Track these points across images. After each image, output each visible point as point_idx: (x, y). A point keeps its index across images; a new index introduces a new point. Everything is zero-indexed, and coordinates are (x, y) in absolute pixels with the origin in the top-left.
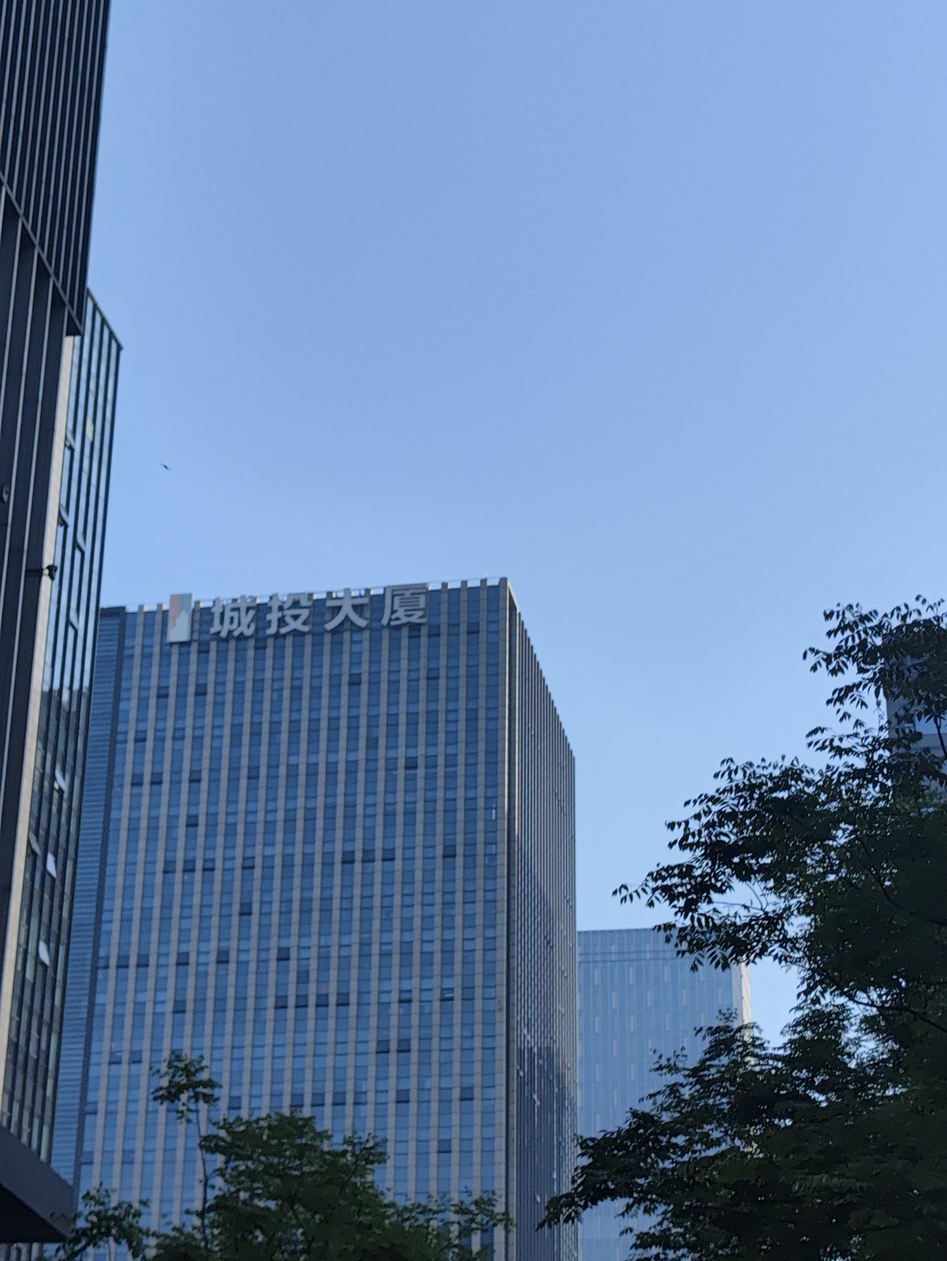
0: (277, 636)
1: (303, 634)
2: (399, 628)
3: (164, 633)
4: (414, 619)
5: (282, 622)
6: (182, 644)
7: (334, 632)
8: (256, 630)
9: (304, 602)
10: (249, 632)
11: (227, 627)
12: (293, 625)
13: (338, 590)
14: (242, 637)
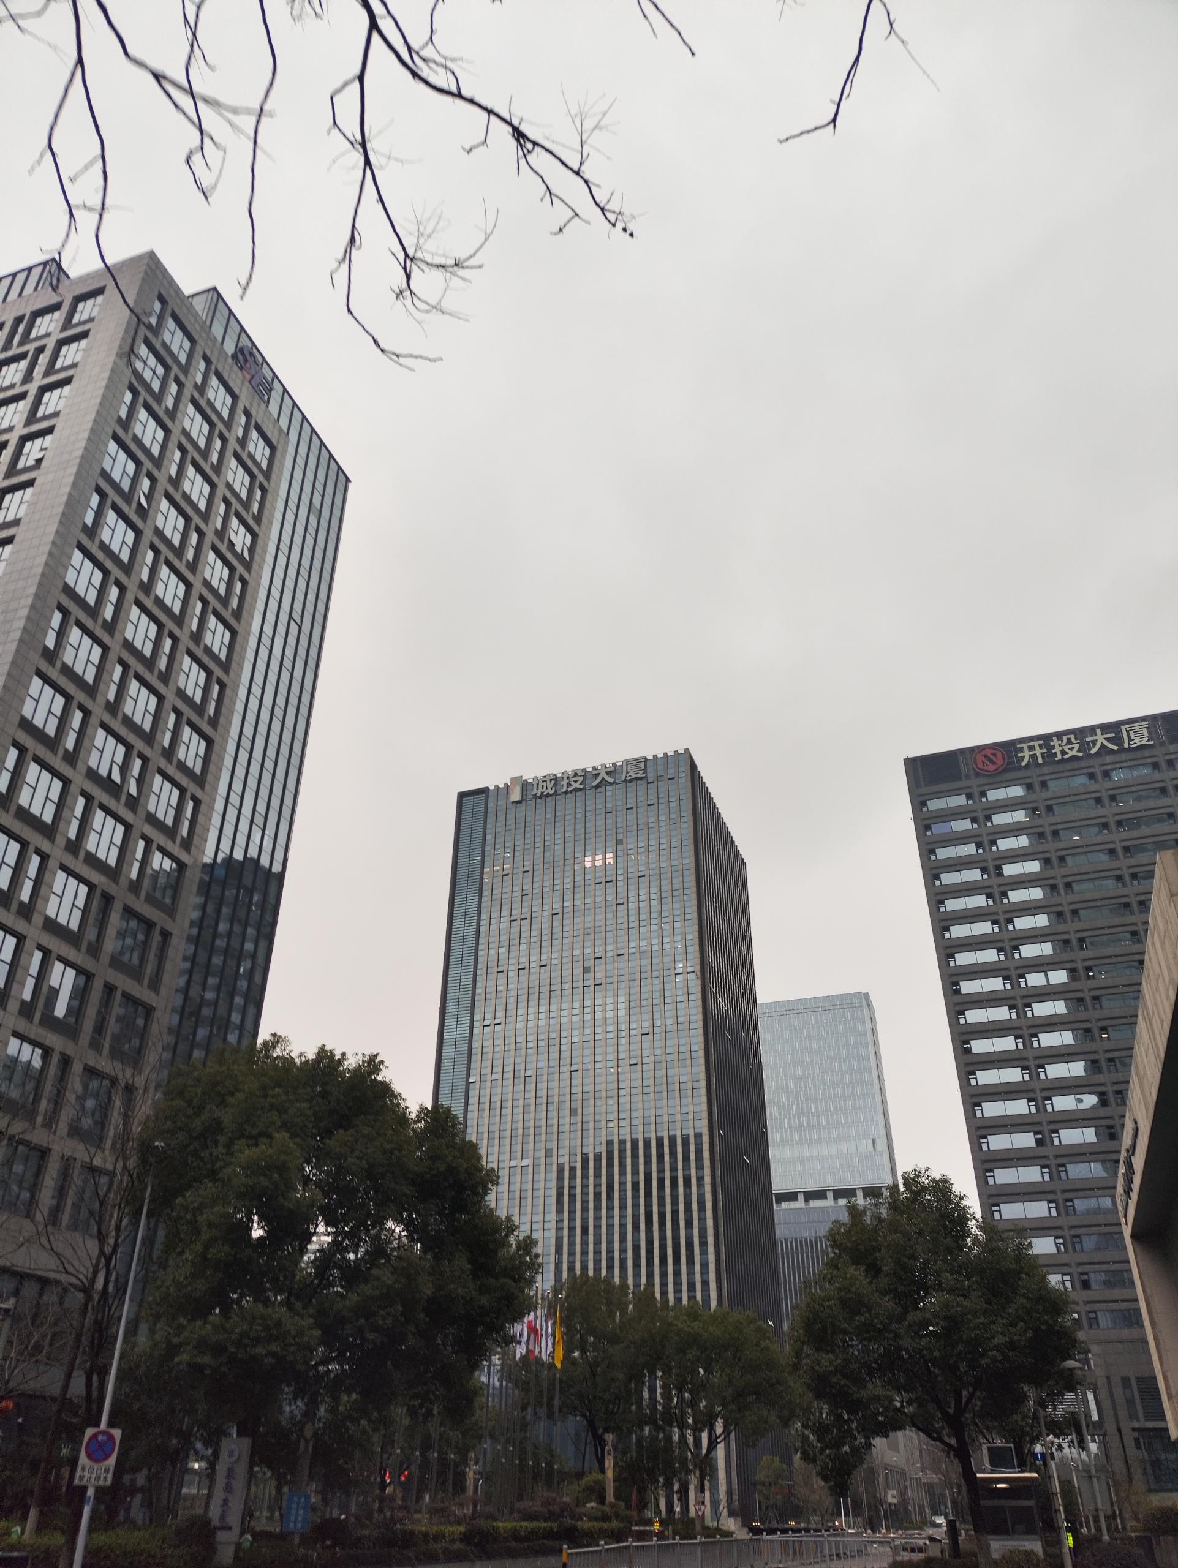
0: (566, 793)
1: (580, 790)
2: (630, 781)
3: (507, 798)
4: (639, 775)
5: (569, 785)
6: (518, 802)
7: (597, 787)
8: (556, 791)
9: (580, 773)
10: (552, 792)
11: (540, 790)
12: (575, 785)
13: (598, 763)
14: (548, 795)
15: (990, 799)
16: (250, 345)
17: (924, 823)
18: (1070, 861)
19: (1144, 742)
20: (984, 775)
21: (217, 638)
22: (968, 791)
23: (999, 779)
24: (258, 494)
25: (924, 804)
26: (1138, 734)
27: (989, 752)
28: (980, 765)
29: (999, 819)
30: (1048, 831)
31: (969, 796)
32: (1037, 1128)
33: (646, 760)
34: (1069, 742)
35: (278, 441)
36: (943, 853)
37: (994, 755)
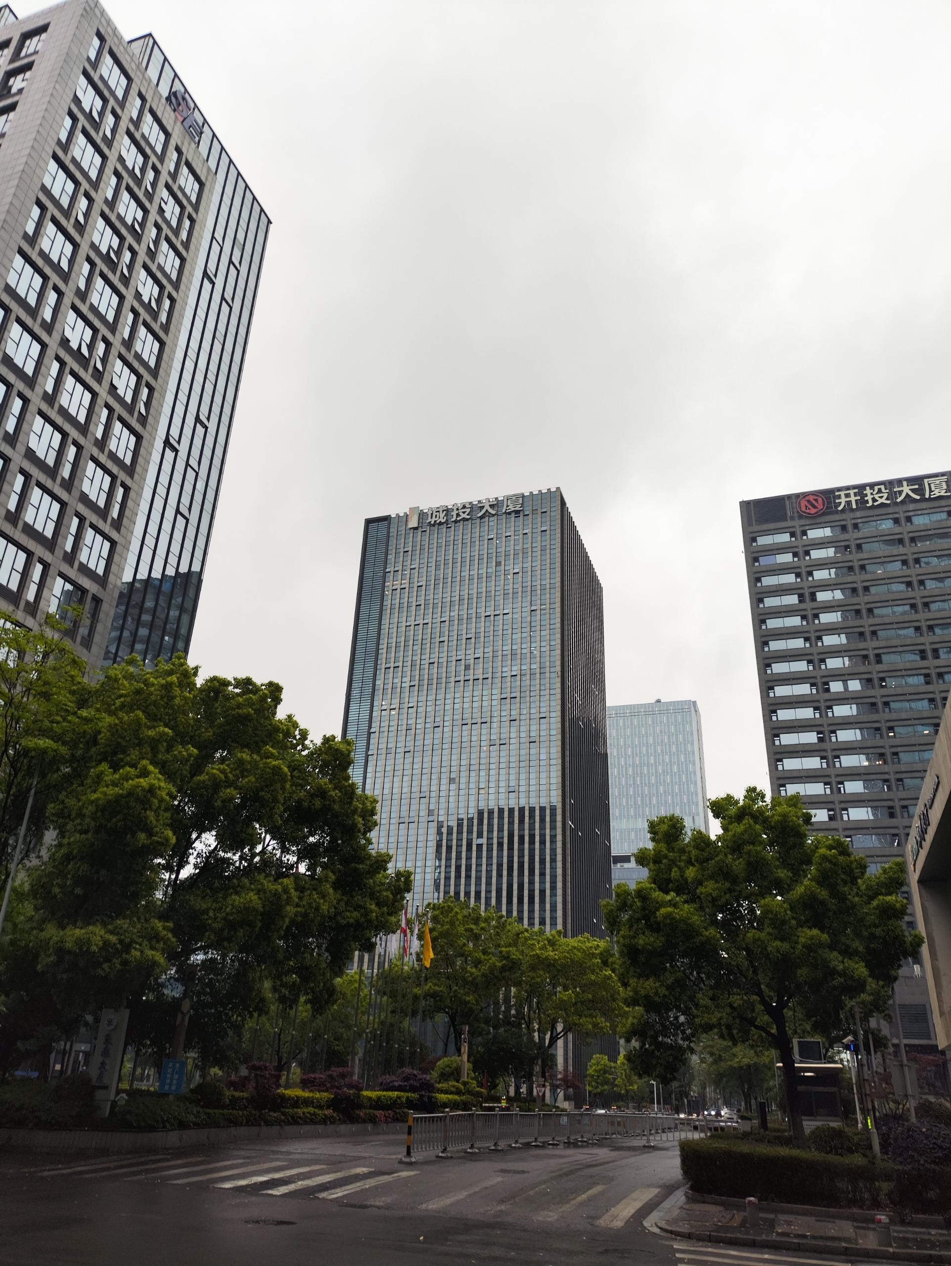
0: (456, 522)
1: (467, 520)
2: (510, 513)
3: (406, 525)
4: (517, 509)
5: (458, 515)
6: (415, 529)
7: (481, 518)
8: (447, 520)
9: (468, 506)
10: (443, 521)
11: (434, 519)
12: (463, 516)
13: (482, 498)
14: (441, 524)
15: (810, 537)
16: (183, 90)
17: (753, 556)
18: (873, 590)
19: (943, 493)
20: (806, 517)
21: (146, 346)
22: (792, 530)
23: (818, 521)
24: (187, 223)
25: (754, 540)
26: (939, 486)
27: (811, 498)
28: (803, 509)
29: (816, 554)
30: (856, 564)
31: (793, 535)
32: (831, 806)
33: (523, 496)
34: (880, 491)
35: (207, 179)
36: (768, 581)
37: (816, 500)
